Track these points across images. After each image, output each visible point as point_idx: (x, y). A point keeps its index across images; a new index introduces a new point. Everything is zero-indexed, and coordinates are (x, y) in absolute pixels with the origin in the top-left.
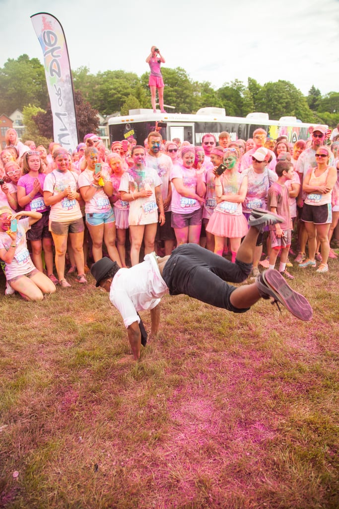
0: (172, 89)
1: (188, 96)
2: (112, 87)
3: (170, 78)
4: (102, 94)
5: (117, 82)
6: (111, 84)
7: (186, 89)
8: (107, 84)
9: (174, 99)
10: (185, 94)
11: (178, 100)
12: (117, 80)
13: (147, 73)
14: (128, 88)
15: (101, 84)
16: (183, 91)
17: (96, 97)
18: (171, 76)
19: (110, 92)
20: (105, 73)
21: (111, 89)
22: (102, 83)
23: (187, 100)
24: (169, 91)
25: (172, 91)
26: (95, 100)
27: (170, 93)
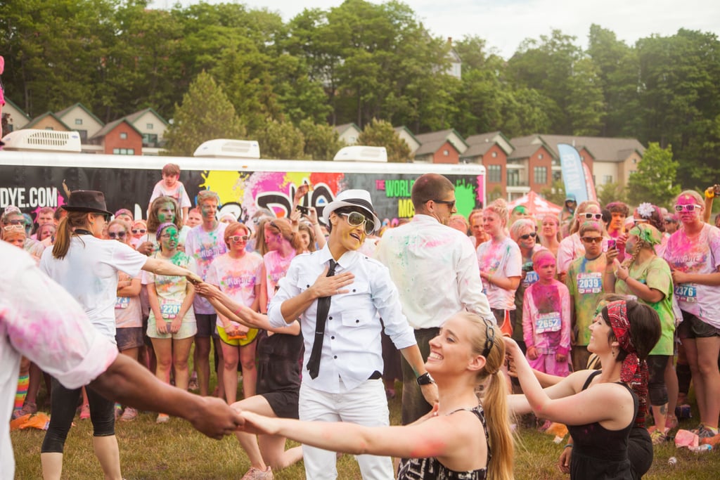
0: (369, 55)
1: (415, 75)
2: (204, 45)
3: (368, 27)
4: (178, 64)
5: (220, 33)
6: (205, 38)
7: (410, 55)
8: (192, 37)
9: (374, 81)
10: (404, 68)
11: (385, 86)
12: (222, 29)
13: (306, 12)
14: (248, 51)
15: (176, 38)
16: (399, 62)
17: (160, 70)
18: (371, 22)
19: (199, 58)
20: (192, 7)
21: (202, 52)
22: (179, 34)
23: (410, 86)
24: (362, 61)
25: (368, 61)
26: (160, 79)
27: (363, 66)
